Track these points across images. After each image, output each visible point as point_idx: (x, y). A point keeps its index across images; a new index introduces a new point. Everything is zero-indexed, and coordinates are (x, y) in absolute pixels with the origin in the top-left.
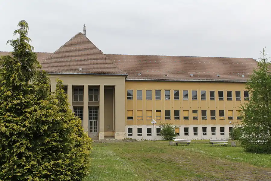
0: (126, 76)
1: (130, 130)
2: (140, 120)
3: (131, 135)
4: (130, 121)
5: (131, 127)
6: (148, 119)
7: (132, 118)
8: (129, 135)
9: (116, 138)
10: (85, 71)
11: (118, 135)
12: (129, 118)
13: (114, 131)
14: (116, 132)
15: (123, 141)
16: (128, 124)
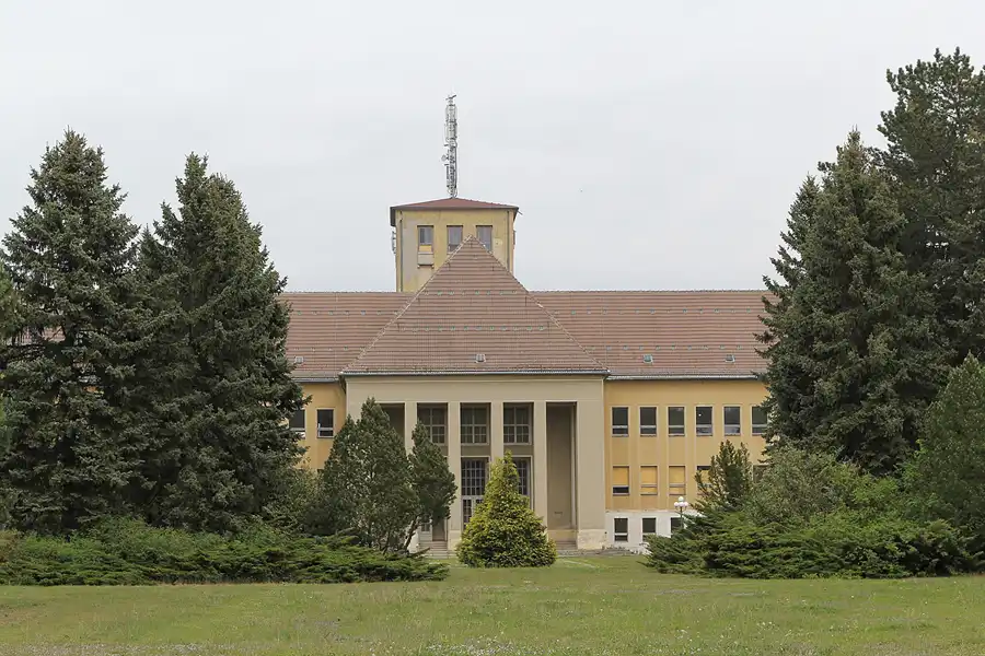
0: (605, 376)
1: (621, 525)
2: (651, 496)
3: (625, 538)
4: (622, 497)
5: (622, 515)
6: (675, 491)
7: (625, 490)
8: (618, 538)
9: (581, 546)
10: (493, 365)
11: (585, 539)
12: (617, 490)
13: (574, 528)
14: (580, 531)
15: (599, 553)
16: (617, 508)
